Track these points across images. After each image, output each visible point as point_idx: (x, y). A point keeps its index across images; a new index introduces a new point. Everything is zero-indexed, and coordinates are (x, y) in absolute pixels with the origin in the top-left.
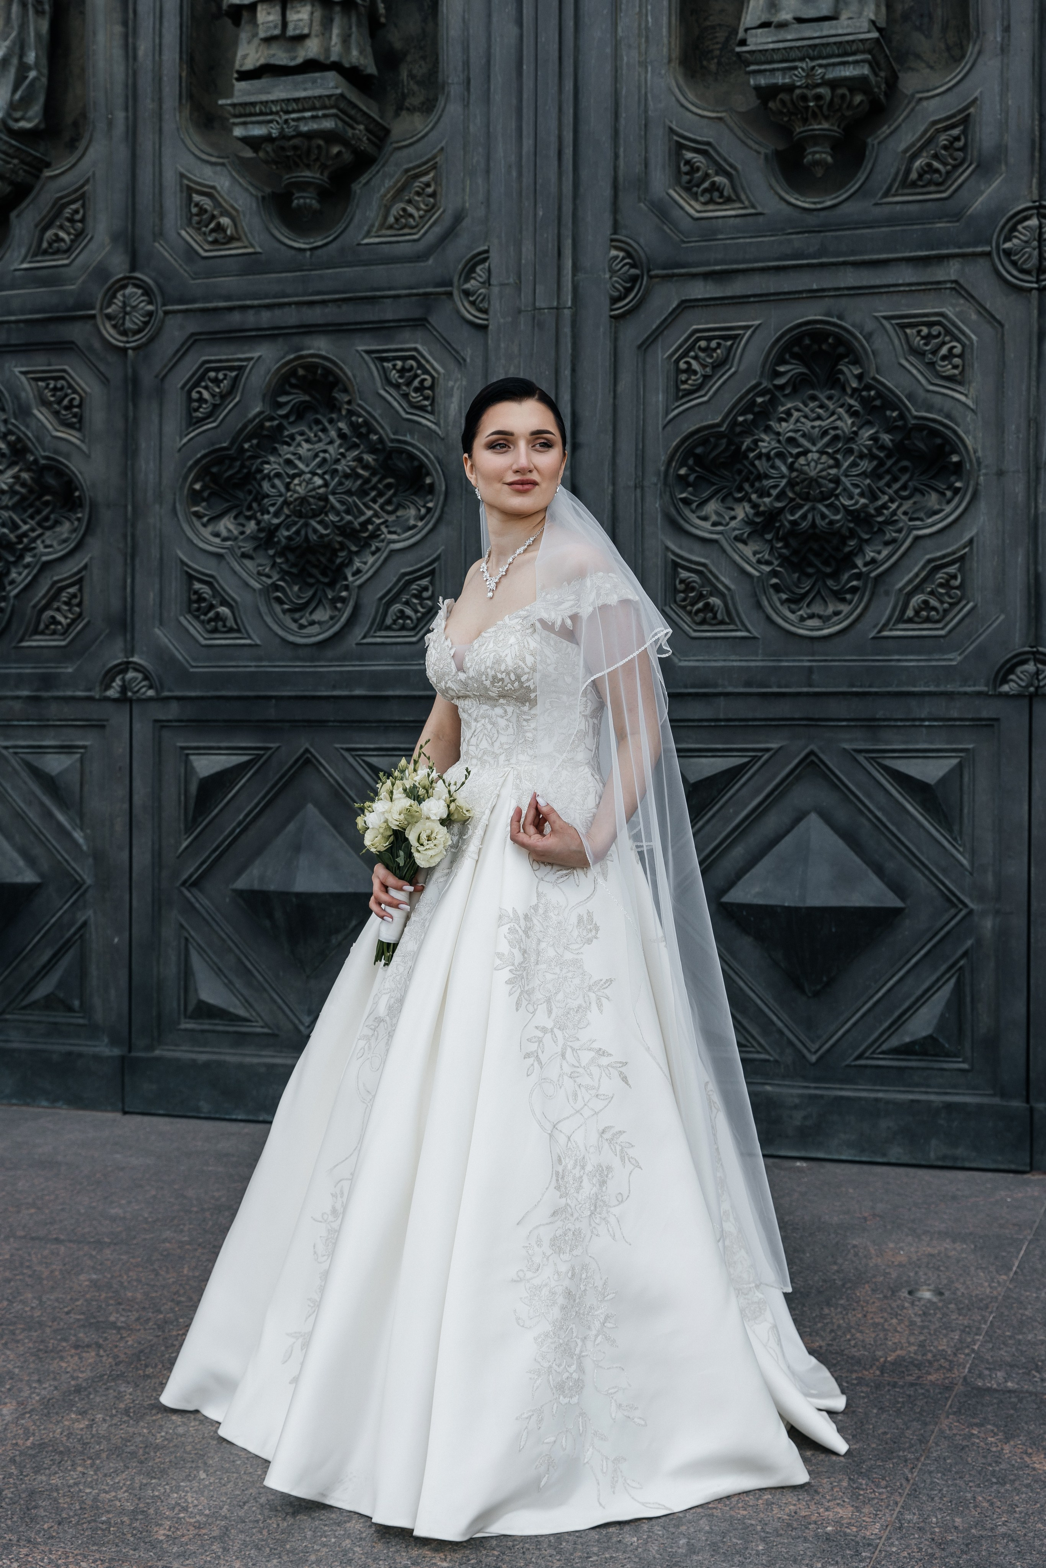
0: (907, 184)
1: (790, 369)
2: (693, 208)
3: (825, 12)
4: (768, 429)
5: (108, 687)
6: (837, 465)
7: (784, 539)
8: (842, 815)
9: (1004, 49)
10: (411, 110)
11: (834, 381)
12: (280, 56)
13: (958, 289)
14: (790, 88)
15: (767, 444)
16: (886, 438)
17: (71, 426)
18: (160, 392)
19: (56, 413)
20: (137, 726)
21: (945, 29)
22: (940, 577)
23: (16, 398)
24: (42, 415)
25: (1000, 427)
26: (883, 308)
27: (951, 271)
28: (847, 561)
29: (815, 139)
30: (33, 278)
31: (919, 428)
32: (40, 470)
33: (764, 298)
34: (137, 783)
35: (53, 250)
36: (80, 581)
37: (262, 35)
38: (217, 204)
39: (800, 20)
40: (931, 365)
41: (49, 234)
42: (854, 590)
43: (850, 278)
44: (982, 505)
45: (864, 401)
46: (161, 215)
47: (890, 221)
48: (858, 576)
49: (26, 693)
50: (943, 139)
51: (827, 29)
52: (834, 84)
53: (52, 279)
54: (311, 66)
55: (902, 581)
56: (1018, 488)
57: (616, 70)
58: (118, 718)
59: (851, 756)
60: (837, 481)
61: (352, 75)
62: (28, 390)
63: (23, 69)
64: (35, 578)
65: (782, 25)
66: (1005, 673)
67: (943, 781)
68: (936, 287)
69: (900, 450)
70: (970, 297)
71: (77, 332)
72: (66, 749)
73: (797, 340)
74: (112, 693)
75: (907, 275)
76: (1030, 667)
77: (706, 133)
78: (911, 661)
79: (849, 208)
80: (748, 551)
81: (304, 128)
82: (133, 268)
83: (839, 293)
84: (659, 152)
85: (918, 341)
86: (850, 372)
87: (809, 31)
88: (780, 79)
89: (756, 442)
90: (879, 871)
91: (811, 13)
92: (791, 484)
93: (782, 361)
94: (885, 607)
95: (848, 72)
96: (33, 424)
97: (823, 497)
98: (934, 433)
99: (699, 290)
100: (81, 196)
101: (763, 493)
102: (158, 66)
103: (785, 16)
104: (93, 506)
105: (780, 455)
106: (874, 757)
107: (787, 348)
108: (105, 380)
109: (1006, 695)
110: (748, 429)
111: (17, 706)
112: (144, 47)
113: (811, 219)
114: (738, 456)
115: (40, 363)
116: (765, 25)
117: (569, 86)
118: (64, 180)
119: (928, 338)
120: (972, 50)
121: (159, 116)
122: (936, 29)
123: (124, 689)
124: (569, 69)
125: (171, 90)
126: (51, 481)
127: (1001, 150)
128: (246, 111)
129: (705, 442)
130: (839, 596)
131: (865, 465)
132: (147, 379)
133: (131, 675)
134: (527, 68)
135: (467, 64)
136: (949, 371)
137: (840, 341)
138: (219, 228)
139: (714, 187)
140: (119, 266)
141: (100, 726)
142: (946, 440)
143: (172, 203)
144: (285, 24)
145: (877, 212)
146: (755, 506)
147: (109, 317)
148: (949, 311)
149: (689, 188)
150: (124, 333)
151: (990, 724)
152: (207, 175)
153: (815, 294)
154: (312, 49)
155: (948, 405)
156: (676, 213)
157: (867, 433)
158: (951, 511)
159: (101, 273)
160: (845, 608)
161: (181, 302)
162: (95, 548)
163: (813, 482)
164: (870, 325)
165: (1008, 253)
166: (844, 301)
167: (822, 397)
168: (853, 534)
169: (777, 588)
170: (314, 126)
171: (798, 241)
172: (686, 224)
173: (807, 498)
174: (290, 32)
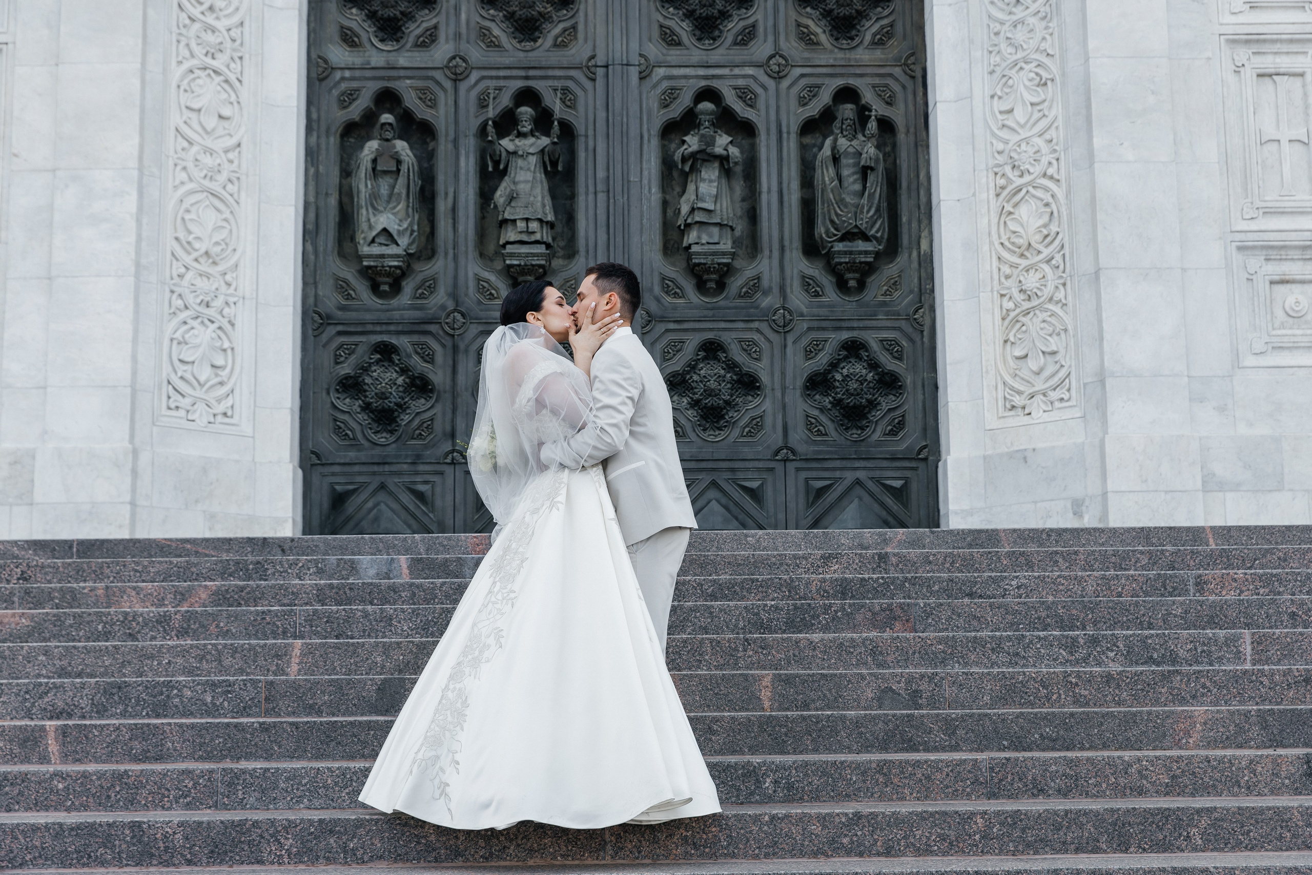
0: (740, 296)
1: (702, 354)
2: (669, 299)
3: (716, 241)
4: (695, 373)
5: (446, 458)
6: (720, 385)
7: (702, 409)
8: (724, 500)
9: (770, 257)
10: (558, 258)
11: (716, 358)
12: (525, 238)
13: (758, 330)
14: (705, 264)
15: (695, 377)
16: (735, 377)
17: (428, 362)
18: (466, 351)
19: (422, 357)
20: (457, 474)
21: (747, 247)
22: (754, 422)
23: (405, 351)
24: (416, 358)
25: (772, 374)
26: (734, 335)
27: (756, 325)
28: (723, 417)
29: (711, 280)
30: (413, 307)
31: (746, 374)
32: (413, 378)
33: (694, 330)
34: (457, 494)
35: (422, 296)
36: (432, 420)
37: (519, 230)
38: (490, 285)
39: (708, 243)
40: (750, 354)
41: (420, 291)
42: (725, 426)
43: (723, 325)
44: (767, 400)
45: (727, 365)
46: (467, 288)
47: (736, 308)
48: (727, 422)
49: (409, 461)
50: (752, 283)
51: (717, 247)
52: (719, 264)
53: (421, 308)
54: (537, 242)
55: (742, 423)
56: (778, 394)
57: (642, 252)
58: (449, 470)
59: (727, 480)
60: (720, 390)
61: (548, 246)
62: (410, 349)
63: (412, 231)
64: (413, 419)
65: (703, 244)
66: (777, 452)
67: (758, 487)
68: (751, 329)
69: (739, 381)
70: (762, 333)
71: (433, 328)
72: (426, 482)
73: (705, 344)
74: (448, 460)
75: (741, 325)
76: (785, 451)
77: (673, 275)
78: (746, 449)
79: (722, 303)
80: (689, 412)
81: (534, 263)
82: (457, 306)
83: (719, 329)
84: (656, 280)
85: (745, 347)
86: (722, 356)
87: (712, 247)
88: (702, 261)
89: (691, 377)
90: (737, 519)
91: (711, 241)
92: (705, 391)
93: (699, 351)
94: (736, 432)
95: (725, 261)
96: (413, 361)
97: (716, 395)
98: (751, 376)
99: (672, 326)
100: (434, 279)
101: (694, 394)
102: (466, 235)
103: (704, 241)
104: (439, 392)
105: (701, 381)
106: (735, 481)
107: (701, 347)
108: (444, 346)
109: (777, 460)
110: (688, 372)
111: (405, 466)
112: (461, 228)
113: (709, 306)
114: (684, 381)
115: (416, 338)
116: (697, 243)
117: (626, 256)
118: (426, 273)
119: (749, 345)
120: (759, 256)
121: (466, 252)
122: (744, 248)
123: (453, 459)
124: (626, 250)
125: (471, 244)
126: (418, 382)
127: (770, 288)
128: (512, 255)
129: (673, 376)
130: (720, 429)
131: (729, 386)
132: (462, 346)
133: (455, 454)
134: (612, 248)
135: (587, 245)
136: (755, 356)
137: (719, 345)
138: (491, 294)
139: (676, 293)
140: (451, 305)
141: (441, 473)
142: (755, 378)
143: (472, 284)
144: (528, 227)
145: (731, 305)
146: (691, 398)
147: (447, 323)
148: (755, 338)
149: (667, 293)
150: (454, 329)
151: (772, 470)
152: (486, 275)
153: (711, 330)
154: (538, 237)
155: (756, 367)
156: (663, 300)
157: (729, 375)
158: (757, 401)
159: (443, 307)
160: (722, 433)
161: (476, 319)
162: (438, 409)
163: (713, 390)
164: (729, 341)
165: (774, 320)
166: (721, 333)
167: (712, 363)
168: (725, 408)
169: (699, 425)
170: (538, 262)
171: (706, 312)
172: (666, 304)
173: (710, 395)
174: (530, 230)
